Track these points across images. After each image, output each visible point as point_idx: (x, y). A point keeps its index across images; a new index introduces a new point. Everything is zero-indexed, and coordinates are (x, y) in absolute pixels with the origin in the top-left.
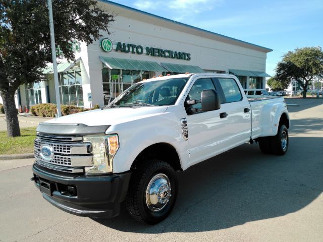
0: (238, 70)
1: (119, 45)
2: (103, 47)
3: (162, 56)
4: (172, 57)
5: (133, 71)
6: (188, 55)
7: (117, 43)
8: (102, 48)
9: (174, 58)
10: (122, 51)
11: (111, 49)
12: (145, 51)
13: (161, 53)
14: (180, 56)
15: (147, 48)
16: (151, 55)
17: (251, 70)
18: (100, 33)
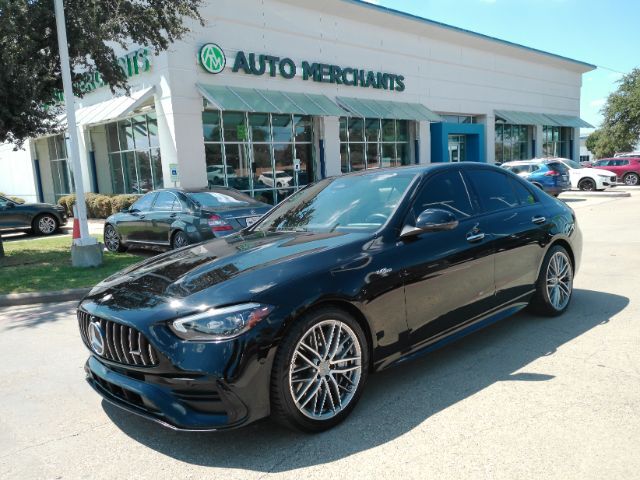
0: (515, 113)
1: (240, 57)
2: (204, 63)
3: (339, 82)
4: (363, 85)
5: (274, 115)
6: (399, 79)
7: (235, 54)
8: (202, 64)
9: (367, 85)
10: (247, 71)
11: (221, 67)
12: (300, 71)
13: (336, 74)
14: (381, 81)
15: (305, 64)
16: (314, 80)
17: (548, 112)
18: (183, 26)
